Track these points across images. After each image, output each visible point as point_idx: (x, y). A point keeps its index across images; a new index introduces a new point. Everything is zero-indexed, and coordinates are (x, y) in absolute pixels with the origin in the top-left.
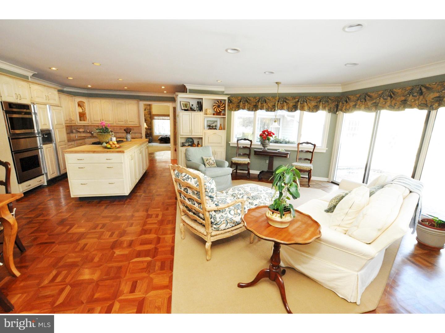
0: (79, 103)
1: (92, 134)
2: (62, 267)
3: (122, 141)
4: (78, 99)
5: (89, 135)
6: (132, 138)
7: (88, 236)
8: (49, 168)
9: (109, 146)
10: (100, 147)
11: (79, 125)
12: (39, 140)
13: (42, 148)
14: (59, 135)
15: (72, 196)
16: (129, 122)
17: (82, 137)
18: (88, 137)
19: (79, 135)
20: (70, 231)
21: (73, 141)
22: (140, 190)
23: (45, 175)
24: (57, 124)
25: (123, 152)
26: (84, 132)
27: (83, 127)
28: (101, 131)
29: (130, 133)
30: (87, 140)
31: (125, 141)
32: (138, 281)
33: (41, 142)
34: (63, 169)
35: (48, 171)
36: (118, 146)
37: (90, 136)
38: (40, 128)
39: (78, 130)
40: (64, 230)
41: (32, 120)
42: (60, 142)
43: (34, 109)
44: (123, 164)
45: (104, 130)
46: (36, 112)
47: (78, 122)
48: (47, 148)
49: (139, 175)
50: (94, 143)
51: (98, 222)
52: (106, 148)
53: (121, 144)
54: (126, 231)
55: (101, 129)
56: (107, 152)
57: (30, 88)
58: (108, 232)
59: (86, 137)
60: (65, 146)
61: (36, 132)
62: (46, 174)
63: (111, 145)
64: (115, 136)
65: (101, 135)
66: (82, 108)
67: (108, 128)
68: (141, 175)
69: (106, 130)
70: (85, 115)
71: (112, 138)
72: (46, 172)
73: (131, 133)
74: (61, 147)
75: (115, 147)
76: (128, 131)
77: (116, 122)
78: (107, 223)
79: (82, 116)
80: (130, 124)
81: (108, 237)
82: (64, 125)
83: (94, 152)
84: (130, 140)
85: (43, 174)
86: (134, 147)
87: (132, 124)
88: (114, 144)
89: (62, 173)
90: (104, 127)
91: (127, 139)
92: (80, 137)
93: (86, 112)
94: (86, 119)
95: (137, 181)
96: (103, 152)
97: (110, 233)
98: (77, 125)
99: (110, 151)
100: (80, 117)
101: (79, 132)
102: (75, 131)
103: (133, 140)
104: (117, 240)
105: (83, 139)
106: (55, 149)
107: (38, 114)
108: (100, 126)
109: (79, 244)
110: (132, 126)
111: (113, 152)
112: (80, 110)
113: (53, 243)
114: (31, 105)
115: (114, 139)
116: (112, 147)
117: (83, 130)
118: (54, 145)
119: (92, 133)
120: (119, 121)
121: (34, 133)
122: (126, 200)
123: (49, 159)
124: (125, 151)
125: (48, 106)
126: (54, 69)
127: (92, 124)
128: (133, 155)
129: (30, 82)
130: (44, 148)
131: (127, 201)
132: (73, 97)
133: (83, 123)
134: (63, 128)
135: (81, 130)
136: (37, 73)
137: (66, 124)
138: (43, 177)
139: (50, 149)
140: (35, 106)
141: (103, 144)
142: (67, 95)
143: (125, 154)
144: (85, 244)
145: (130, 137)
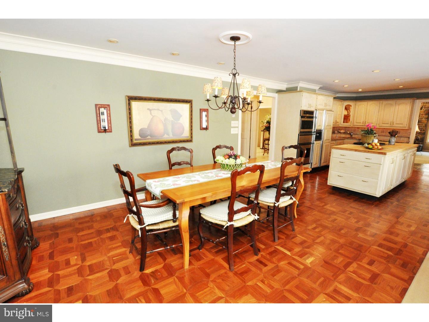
0: (347, 107)
1: (351, 136)
2: (319, 225)
3: (383, 144)
4: (346, 103)
5: (348, 136)
6: (396, 142)
7: (337, 215)
8: (314, 160)
9: (370, 147)
10: (362, 147)
11: (342, 127)
12: (314, 137)
13: (314, 144)
14: (327, 135)
15: (328, 184)
16: (396, 124)
17: (341, 137)
18: (348, 138)
19: (339, 135)
20: (325, 207)
21: (335, 140)
22: (393, 198)
23: (310, 164)
24: (327, 125)
25: (385, 154)
26: (344, 133)
27: (344, 128)
28: (366, 133)
29: (395, 136)
30: (346, 141)
31: (386, 144)
32: (376, 262)
33: (314, 139)
34: (323, 162)
35: (313, 161)
36: (380, 147)
37: (349, 138)
38: (316, 128)
39: (339, 131)
40: (321, 205)
41: (313, 122)
42: (326, 140)
43: (317, 114)
44: (382, 165)
45: (369, 132)
46: (317, 116)
47: (342, 124)
48: (317, 144)
49: (396, 182)
50: (355, 144)
51: (347, 209)
52: (367, 148)
53: (383, 147)
54: (371, 225)
55: (367, 131)
56: (368, 152)
57: (317, 98)
58: (355, 219)
59: (345, 137)
60: (328, 144)
61: (313, 131)
62: (312, 163)
63: (373, 146)
64: (377, 139)
65: (365, 136)
66: (347, 111)
67: (373, 130)
68: (398, 183)
69: (370, 132)
70: (349, 117)
71: (374, 139)
72: (312, 162)
73: (397, 137)
74: (325, 144)
75: (377, 148)
76: (393, 133)
77: (379, 124)
78: (354, 212)
79: (346, 118)
80: (396, 127)
81: (354, 222)
82: (332, 126)
83: (356, 150)
84: (393, 144)
85: (309, 163)
86: (398, 151)
87: (400, 127)
88: (376, 145)
89: (321, 165)
90: (369, 129)
91: (389, 142)
92: (340, 137)
93: (350, 115)
94: (349, 121)
95: (392, 187)
96: (365, 152)
97: (356, 220)
98: (340, 127)
99: (371, 151)
100: (344, 119)
101: (340, 133)
102: (337, 131)
103: (396, 144)
104: (361, 228)
105: (343, 139)
106: (321, 145)
107: (317, 118)
108: (366, 128)
109: (331, 217)
110: (399, 129)
111: (374, 153)
112: (346, 113)
113: (314, 209)
114: (314, 111)
115: (376, 141)
116: (374, 148)
117: (344, 131)
118: (321, 142)
119: (352, 134)
120: (383, 124)
121: (311, 132)
122: (375, 201)
123: (316, 153)
124: (388, 153)
125: (324, 111)
126: (337, 81)
127: (353, 125)
128: (395, 159)
129: (317, 94)
130: (315, 144)
131: (377, 203)
132: (342, 101)
133: (346, 125)
134: (331, 129)
135: (342, 131)
136: (322, 86)
137: (333, 125)
138: (309, 165)
139: (318, 145)
140: (317, 112)
141: (365, 145)
142: (338, 101)
143: (386, 156)
144: (335, 219)
145: (394, 141)
